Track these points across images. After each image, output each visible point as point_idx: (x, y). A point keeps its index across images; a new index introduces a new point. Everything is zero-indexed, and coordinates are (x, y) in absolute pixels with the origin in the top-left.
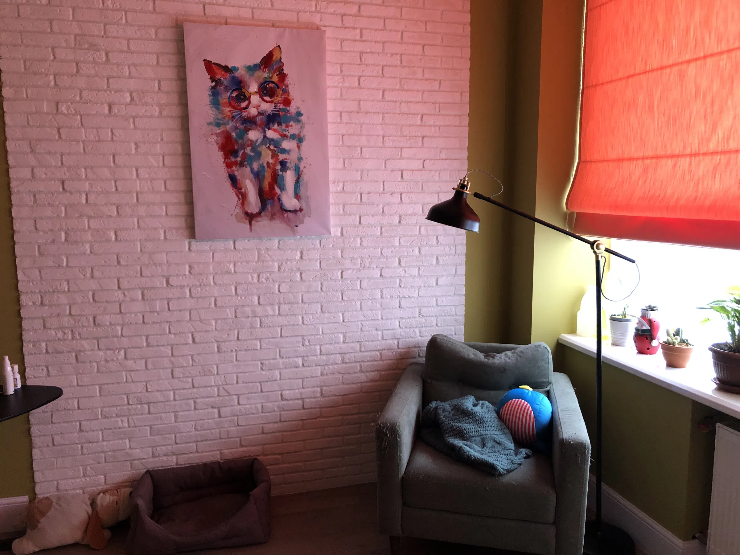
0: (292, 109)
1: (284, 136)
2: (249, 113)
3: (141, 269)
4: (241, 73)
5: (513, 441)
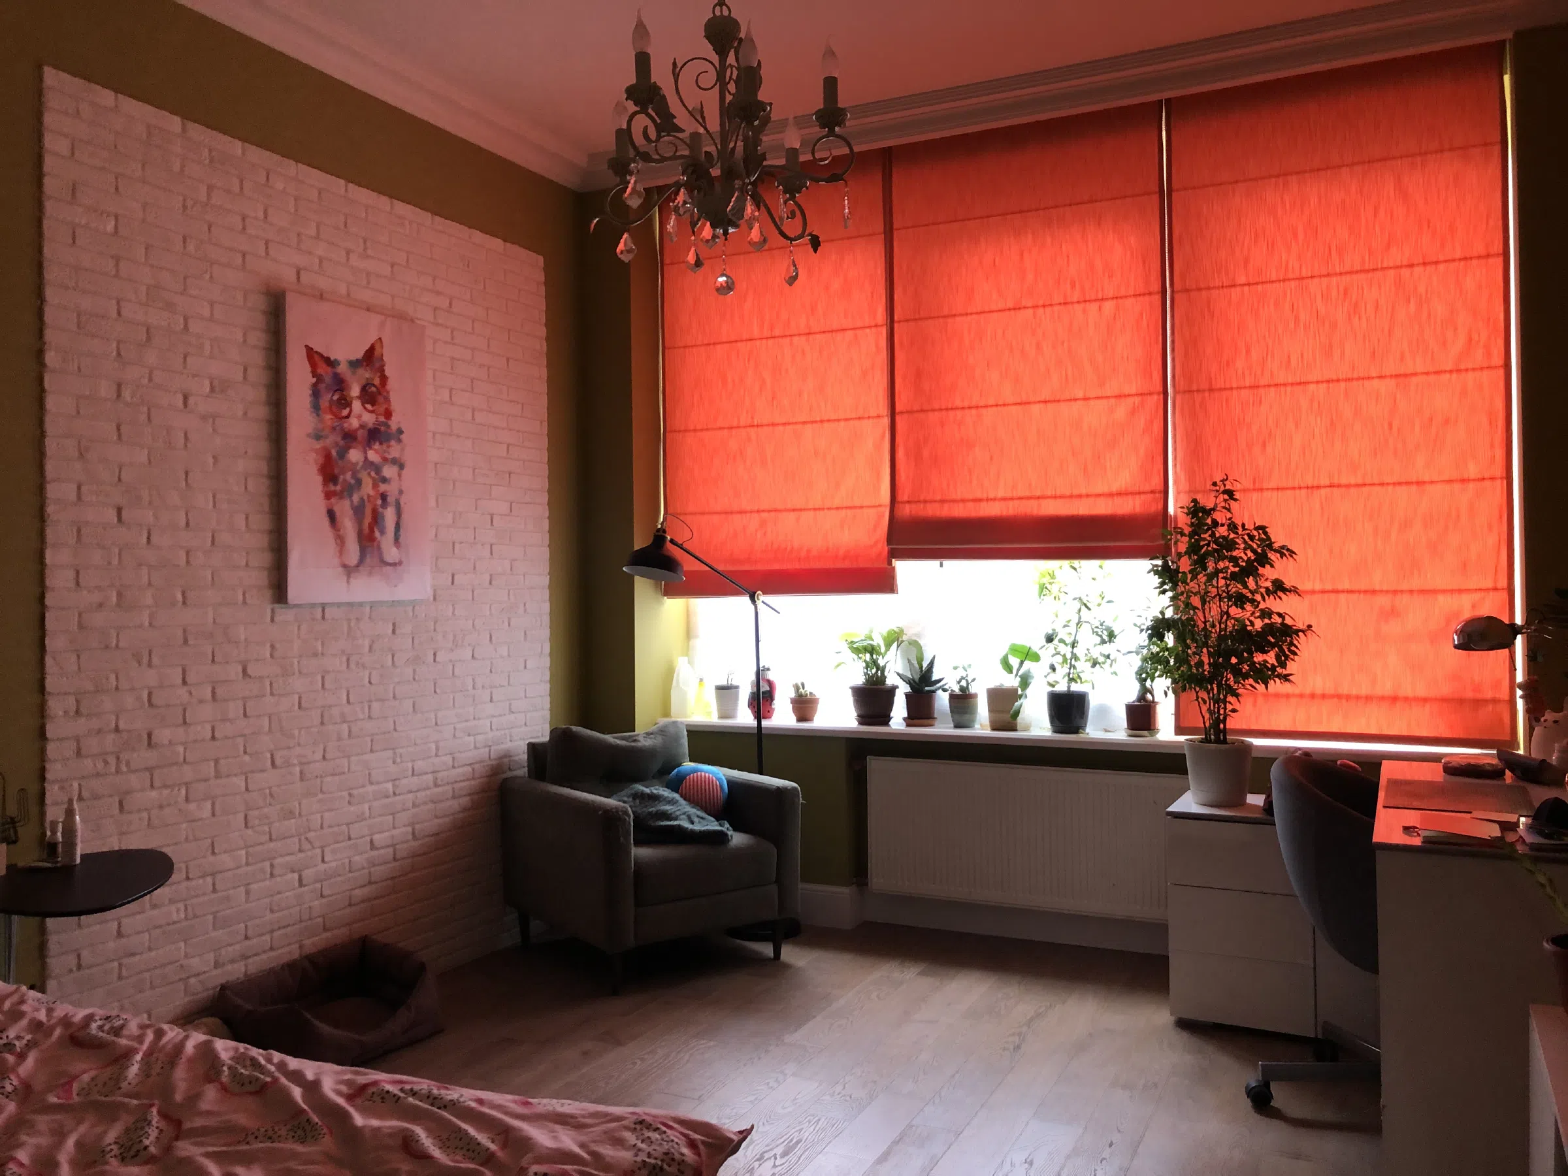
0: (394, 424)
1: (385, 460)
2: (350, 424)
3: (213, 652)
4: (343, 369)
5: (709, 815)
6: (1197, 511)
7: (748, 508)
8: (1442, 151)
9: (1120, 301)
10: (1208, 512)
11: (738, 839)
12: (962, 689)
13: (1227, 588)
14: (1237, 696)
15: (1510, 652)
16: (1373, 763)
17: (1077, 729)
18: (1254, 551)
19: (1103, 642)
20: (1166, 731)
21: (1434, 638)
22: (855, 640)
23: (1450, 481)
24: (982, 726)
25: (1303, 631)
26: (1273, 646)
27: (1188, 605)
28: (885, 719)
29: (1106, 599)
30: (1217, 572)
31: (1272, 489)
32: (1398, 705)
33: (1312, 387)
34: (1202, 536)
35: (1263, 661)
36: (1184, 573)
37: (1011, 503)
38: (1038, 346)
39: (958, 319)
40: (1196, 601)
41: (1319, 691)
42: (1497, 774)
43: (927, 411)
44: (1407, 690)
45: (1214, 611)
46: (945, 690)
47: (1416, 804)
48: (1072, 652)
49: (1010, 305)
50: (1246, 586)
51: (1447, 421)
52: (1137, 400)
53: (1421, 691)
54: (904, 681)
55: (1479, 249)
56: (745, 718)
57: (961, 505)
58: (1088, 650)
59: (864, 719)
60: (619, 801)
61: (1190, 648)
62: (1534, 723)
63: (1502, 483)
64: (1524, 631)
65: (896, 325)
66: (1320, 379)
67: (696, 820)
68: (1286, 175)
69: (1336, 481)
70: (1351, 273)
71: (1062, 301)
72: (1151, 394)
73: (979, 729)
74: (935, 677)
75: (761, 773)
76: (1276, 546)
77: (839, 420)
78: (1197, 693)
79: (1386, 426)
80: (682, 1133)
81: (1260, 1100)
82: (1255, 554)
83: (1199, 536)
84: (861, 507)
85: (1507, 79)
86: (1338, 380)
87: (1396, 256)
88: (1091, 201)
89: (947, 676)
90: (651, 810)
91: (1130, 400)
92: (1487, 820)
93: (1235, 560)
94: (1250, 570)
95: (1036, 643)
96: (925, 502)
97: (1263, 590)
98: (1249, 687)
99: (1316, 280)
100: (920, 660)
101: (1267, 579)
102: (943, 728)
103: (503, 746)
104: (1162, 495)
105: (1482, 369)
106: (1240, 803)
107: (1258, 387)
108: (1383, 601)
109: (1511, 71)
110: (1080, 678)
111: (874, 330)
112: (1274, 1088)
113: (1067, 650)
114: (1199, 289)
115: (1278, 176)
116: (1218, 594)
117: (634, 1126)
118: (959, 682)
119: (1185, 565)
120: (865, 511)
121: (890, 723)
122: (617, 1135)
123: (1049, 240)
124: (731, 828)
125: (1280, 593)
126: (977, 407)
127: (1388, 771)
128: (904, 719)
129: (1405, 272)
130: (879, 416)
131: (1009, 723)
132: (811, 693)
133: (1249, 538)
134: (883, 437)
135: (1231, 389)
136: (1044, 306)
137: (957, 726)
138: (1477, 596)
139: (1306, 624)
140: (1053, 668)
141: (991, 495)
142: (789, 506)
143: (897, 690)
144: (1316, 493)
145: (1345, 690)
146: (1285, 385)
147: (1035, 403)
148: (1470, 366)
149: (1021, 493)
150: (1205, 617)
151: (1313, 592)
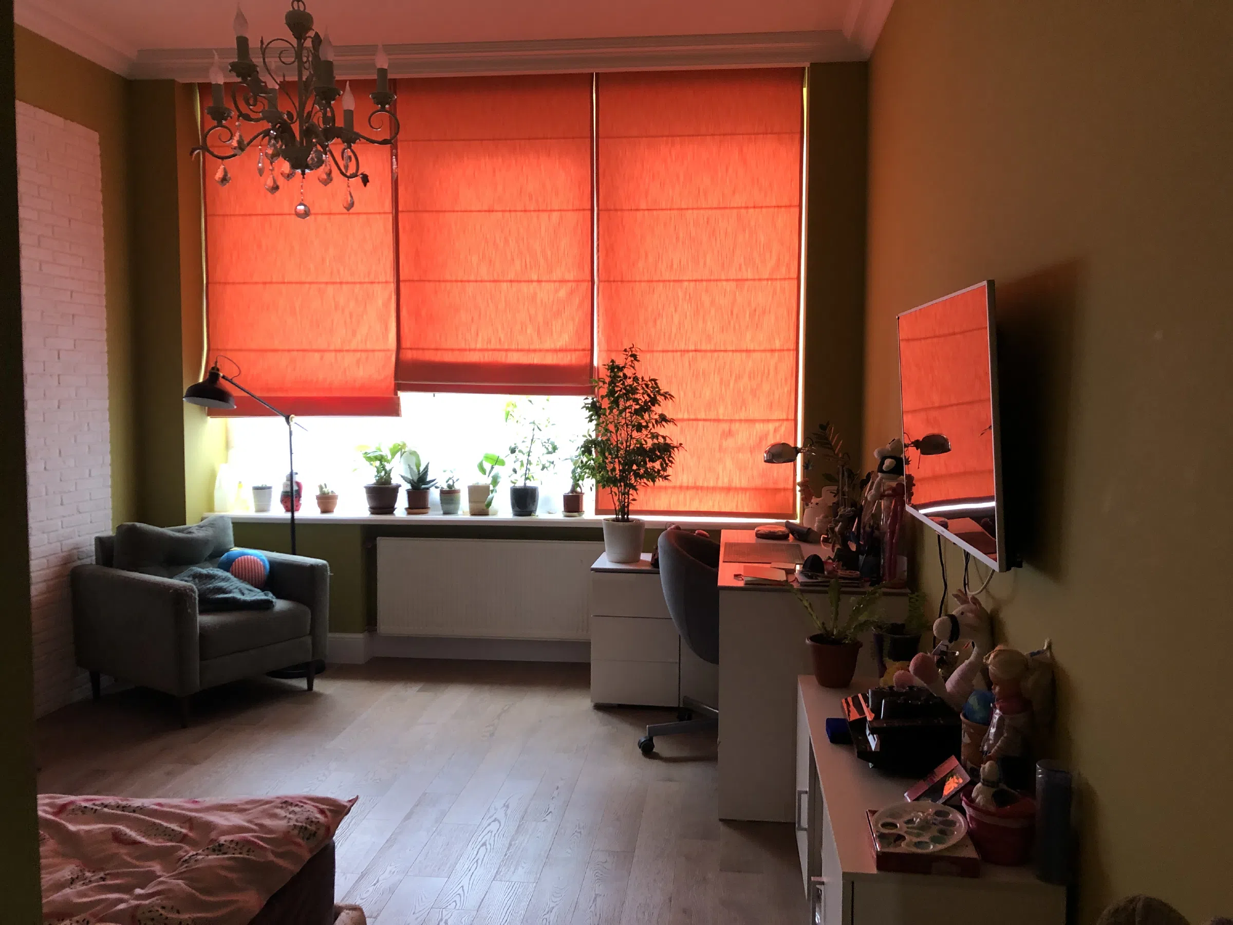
5: (255, 587)
6: (614, 368)
7: (281, 347)
8: (767, 134)
9: (563, 213)
10: (621, 369)
11: (280, 605)
12: (450, 486)
13: (631, 418)
14: (636, 490)
15: (794, 464)
16: (715, 531)
17: (530, 513)
18: (649, 395)
19: (549, 453)
20: (589, 513)
21: (752, 450)
22: (368, 452)
23: (764, 351)
24: (463, 513)
25: (677, 447)
26: (659, 458)
27: (607, 430)
28: (390, 509)
29: (551, 423)
30: (625, 409)
31: (660, 351)
32: (731, 493)
33: (686, 284)
34: (617, 384)
35: (652, 467)
36: (605, 409)
37: (486, 354)
38: (506, 241)
39: (447, 214)
40: (611, 427)
41: (685, 484)
42: (784, 537)
43: (424, 281)
44: (736, 483)
45: (623, 434)
46: (437, 487)
47: (741, 559)
48: (528, 460)
49: (486, 208)
50: (643, 418)
51: (764, 312)
52: (574, 284)
53: (744, 484)
54: (406, 481)
55: (785, 201)
56: (277, 511)
57: (450, 353)
58: (539, 458)
59: (375, 510)
60: (182, 580)
61: (608, 459)
62: (805, 507)
63: (794, 353)
64: (802, 451)
65: (400, 215)
66: (691, 279)
67: (246, 592)
68: (673, 136)
69: (699, 348)
70: (711, 208)
71: (523, 209)
72: (583, 281)
73: (461, 515)
74: (428, 479)
75: (294, 554)
76: (662, 392)
77: (355, 283)
78: (611, 488)
79: (730, 314)
80: (313, 806)
81: (647, 749)
82: (649, 397)
83: (615, 384)
84: (373, 351)
85: (805, 90)
86: (702, 280)
87: (738, 200)
88: (544, 138)
89: (439, 478)
90: (208, 586)
91: (570, 284)
92: (780, 569)
93: (636, 401)
94: (645, 408)
95: (504, 453)
96: (423, 349)
97: (654, 421)
98: (643, 484)
99: (690, 211)
100: (418, 466)
101: (656, 414)
102: (434, 515)
103: (71, 541)
104: (590, 352)
105: (785, 279)
106: (635, 559)
107: (652, 281)
108: (725, 426)
109: (808, 87)
110: (533, 477)
111: (383, 216)
112: (655, 740)
113: (524, 458)
114: (616, 210)
115: (668, 136)
116: (626, 423)
117: (281, 805)
118: (447, 482)
119: (606, 404)
120: (376, 353)
121: (394, 512)
122: (271, 812)
123: (514, 162)
124: (274, 597)
125: (664, 423)
126: (462, 281)
127: (726, 537)
128: (406, 509)
129: (743, 211)
130: (386, 282)
131: (483, 510)
132: (332, 492)
133: (646, 386)
134: (390, 298)
135: (635, 281)
136: (510, 211)
137: (445, 513)
138: (777, 424)
139: (679, 443)
140: (515, 471)
141: (473, 346)
142: (314, 347)
143: (400, 489)
144: (687, 355)
145: (700, 483)
146: (669, 281)
147: (504, 281)
148: (778, 277)
149: (492, 346)
150: (617, 439)
151: (683, 420)
